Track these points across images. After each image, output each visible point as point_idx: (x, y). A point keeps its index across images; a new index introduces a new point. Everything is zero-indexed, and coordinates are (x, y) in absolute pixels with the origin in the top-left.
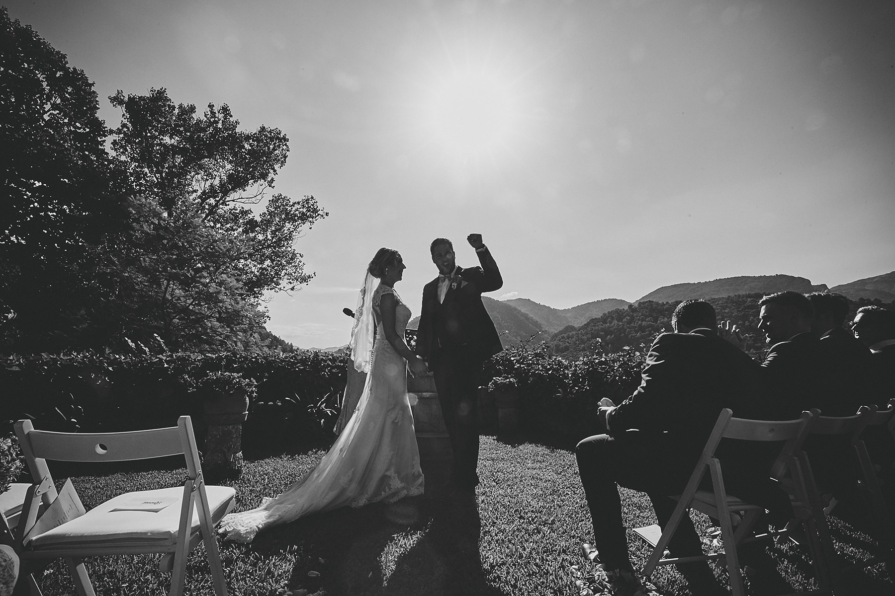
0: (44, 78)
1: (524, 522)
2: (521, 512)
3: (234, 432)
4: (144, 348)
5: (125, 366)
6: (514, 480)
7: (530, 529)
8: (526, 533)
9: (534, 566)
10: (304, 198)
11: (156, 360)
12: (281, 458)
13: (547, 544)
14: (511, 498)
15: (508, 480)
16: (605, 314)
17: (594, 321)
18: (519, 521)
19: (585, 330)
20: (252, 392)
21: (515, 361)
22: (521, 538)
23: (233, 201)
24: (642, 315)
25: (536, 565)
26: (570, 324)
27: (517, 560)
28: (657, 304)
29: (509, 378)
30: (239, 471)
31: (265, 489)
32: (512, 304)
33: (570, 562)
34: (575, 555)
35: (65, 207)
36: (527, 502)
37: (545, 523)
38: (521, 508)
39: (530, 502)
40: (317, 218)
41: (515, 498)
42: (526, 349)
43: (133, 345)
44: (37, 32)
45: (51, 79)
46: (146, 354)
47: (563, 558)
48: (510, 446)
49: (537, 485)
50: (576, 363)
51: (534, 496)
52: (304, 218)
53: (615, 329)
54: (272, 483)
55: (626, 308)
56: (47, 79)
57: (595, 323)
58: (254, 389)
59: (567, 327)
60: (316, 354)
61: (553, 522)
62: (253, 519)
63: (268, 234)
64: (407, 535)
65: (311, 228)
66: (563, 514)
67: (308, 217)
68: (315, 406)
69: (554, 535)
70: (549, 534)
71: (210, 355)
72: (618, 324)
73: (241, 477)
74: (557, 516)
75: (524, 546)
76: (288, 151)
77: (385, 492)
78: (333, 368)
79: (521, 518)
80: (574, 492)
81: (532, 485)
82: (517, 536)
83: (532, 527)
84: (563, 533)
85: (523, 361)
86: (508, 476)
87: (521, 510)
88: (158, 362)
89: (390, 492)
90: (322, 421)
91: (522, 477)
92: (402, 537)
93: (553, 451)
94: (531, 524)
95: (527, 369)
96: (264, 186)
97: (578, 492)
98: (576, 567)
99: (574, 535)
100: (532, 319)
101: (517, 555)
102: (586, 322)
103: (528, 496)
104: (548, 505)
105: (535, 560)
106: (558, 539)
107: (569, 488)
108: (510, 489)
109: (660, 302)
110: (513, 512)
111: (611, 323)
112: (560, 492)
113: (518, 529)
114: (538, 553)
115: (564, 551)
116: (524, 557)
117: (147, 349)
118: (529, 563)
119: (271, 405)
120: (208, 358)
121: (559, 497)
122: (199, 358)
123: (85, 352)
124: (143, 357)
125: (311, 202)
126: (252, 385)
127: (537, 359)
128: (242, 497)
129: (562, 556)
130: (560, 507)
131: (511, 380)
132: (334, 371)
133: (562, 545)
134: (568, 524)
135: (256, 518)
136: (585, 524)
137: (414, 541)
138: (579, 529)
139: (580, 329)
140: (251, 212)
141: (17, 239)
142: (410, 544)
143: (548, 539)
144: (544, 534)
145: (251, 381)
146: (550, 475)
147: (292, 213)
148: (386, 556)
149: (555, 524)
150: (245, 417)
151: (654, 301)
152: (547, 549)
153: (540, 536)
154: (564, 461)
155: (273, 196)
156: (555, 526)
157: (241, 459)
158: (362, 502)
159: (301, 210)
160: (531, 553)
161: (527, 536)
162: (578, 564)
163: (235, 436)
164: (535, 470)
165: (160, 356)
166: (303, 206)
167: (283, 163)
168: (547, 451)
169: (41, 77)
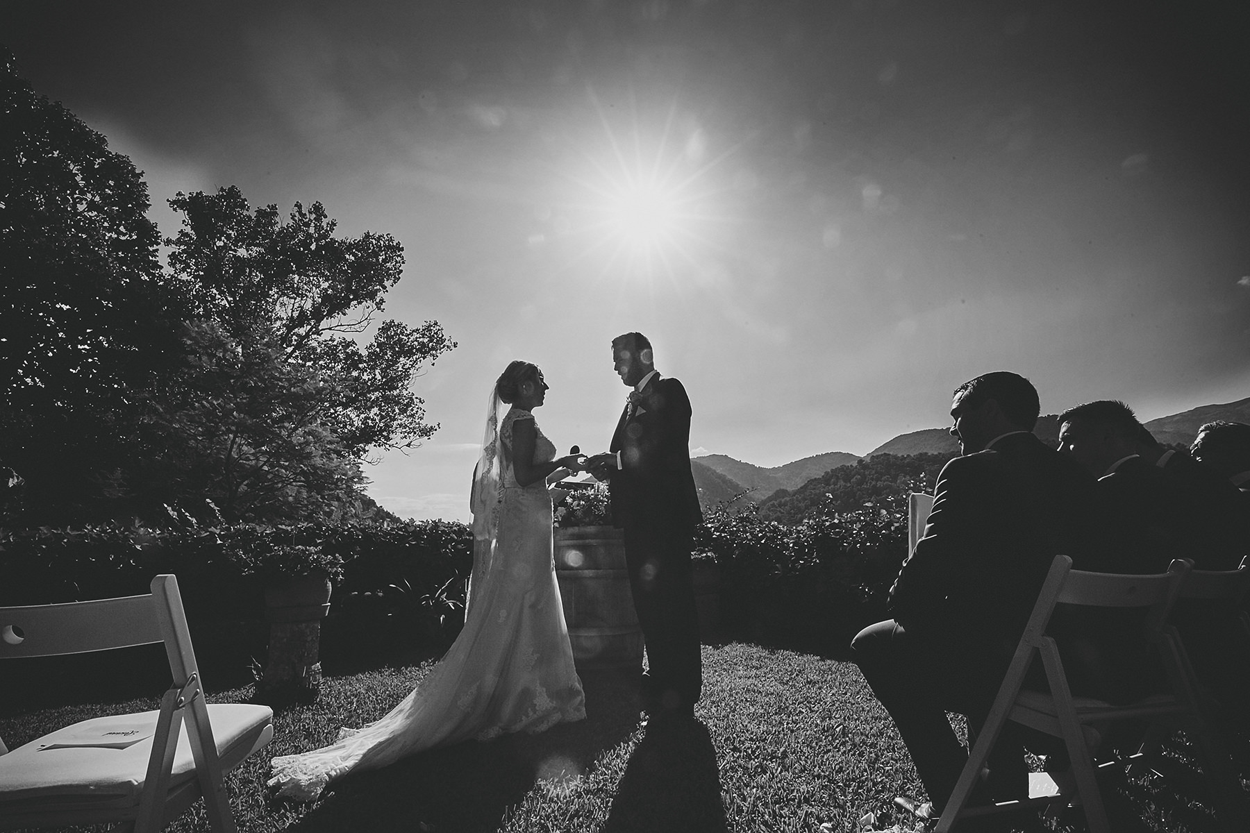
0: (78, 170)
1: (740, 756)
2: (734, 741)
3: (308, 633)
4: (190, 518)
5: (160, 543)
6: (720, 693)
7: (750, 766)
8: (744, 774)
9: (761, 826)
10: (425, 324)
11: (206, 534)
12: (380, 672)
13: (779, 789)
14: (718, 720)
15: (711, 695)
16: (827, 473)
17: (813, 482)
18: (733, 755)
19: (802, 495)
20: (337, 574)
21: (713, 529)
22: (738, 782)
23: (330, 329)
24: (876, 473)
25: (765, 823)
26: (782, 488)
27: (734, 817)
28: (895, 457)
29: (705, 552)
30: (315, 692)
31: (351, 717)
32: (704, 463)
33: (818, 818)
34: (823, 805)
35: (101, 338)
36: (743, 725)
37: (773, 756)
38: (734, 735)
39: (746, 726)
40: (442, 350)
41: (723, 720)
42: (727, 513)
43: (174, 514)
44: (69, 110)
45: (87, 172)
46: (192, 526)
47: (807, 812)
48: (711, 647)
49: (754, 701)
50: (798, 528)
51: (752, 717)
52: (424, 350)
53: (841, 492)
54: (362, 709)
55: (855, 464)
56: (82, 171)
57: (815, 485)
58: (340, 569)
59: (777, 491)
60: (436, 525)
61: (785, 754)
62: (323, 761)
63: (377, 373)
64: (560, 782)
65: (433, 365)
66: (798, 743)
67: (430, 350)
68: (432, 597)
69: (789, 775)
70: (780, 773)
71: (284, 527)
72: (845, 486)
73: (318, 699)
74: (789, 745)
75: (743, 794)
76: (403, 263)
77: (527, 717)
78: (458, 542)
79: (735, 749)
80: (810, 709)
81: (746, 700)
82: (731, 779)
83: (754, 763)
84: (802, 771)
85: (725, 528)
86: (711, 689)
87: (734, 738)
88: (209, 537)
89: (536, 716)
90: (442, 618)
91: (731, 690)
92: (552, 784)
93: (772, 652)
94: (751, 759)
95: (731, 540)
96: (371, 309)
97: (816, 708)
98: (829, 825)
99: (819, 774)
100: (730, 481)
101: (733, 810)
102: (803, 484)
103: (743, 717)
104: (774, 730)
105: (763, 816)
106: (795, 781)
107: (802, 703)
108: (715, 707)
109: (900, 455)
110: (723, 741)
111: (835, 484)
112: (790, 709)
113: (732, 768)
114: (766, 805)
115: (807, 801)
116: (745, 811)
117: (194, 521)
118: (754, 822)
119: (368, 596)
120: (281, 531)
121: (789, 717)
122: (268, 532)
123: (104, 525)
124: (188, 531)
125: (434, 329)
126: (337, 565)
127: (743, 525)
128: (315, 729)
129: (805, 807)
130: (792, 731)
131: (709, 554)
132: (460, 546)
133: (802, 790)
134: (807, 757)
135: (326, 761)
136: (833, 756)
137: (572, 790)
138: (825, 765)
139: (795, 493)
140: (354, 343)
141: (33, 380)
142: (565, 795)
143: (780, 782)
144: (773, 774)
145: (335, 558)
146: (773, 686)
147: (409, 344)
148: (527, 816)
149: (788, 758)
150: (326, 611)
151: (891, 453)
152: (780, 798)
153: (766, 776)
154: (790, 665)
155: (384, 323)
156: (787, 761)
157: (318, 674)
158: (493, 732)
159: (421, 340)
160: (755, 805)
161: (746, 779)
162: (830, 820)
163: (309, 639)
164: (751, 680)
165: (213, 529)
166: (423, 335)
167: (396, 280)
168: (765, 653)
169: (74, 168)
